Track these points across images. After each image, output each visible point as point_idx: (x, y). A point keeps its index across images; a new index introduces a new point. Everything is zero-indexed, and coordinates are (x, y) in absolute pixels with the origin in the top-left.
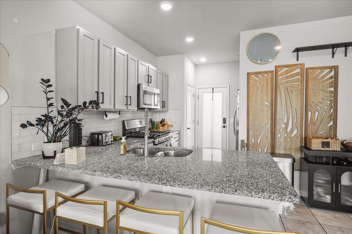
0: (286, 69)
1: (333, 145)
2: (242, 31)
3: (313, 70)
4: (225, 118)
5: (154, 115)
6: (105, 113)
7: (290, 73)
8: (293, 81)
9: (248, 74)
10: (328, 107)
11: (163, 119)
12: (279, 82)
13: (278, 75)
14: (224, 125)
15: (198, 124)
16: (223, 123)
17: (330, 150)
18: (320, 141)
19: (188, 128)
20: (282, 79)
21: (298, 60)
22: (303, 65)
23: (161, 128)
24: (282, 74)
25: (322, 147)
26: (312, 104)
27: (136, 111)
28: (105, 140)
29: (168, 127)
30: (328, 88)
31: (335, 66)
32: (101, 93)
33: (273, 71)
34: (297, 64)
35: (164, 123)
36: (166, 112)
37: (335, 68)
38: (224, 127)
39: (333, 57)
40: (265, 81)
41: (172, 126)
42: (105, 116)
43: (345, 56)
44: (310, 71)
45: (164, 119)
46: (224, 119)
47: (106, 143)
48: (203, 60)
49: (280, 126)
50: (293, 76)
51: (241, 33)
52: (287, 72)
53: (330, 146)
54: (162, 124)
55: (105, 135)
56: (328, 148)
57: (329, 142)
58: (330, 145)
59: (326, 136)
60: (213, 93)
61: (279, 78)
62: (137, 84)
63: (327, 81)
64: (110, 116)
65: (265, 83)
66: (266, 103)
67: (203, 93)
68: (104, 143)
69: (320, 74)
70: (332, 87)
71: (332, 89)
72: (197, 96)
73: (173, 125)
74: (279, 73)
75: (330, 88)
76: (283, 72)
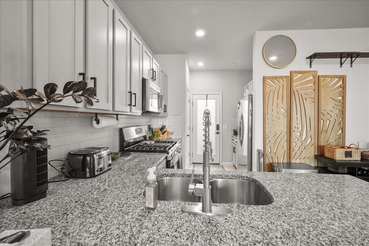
0: (300, 75)
1: (354, 155)
2: (258, 30)
3: (325, 78)
4: (219, 125)
5: (153, 120)
6: (96, 117)
7: (304, 79)
8: (307, 88)
9: (264, 78)
10: (338, 116)
11: (163, 126)
12: (294, 89)
13: (294, 81)
14: (218, 131)
15: (193, 130)
16: (217, 130)
17: (352, 160)
18: (343, 151)
19: (188, 136)
20: (297, 86)
21: (311, 67)
22: (316, 72)
23: (161, 135)
24: (297, 80)
25: (346, 157)
26: (325, 113)
27: (140, 114)
28: (99, 164)
29: (168, 134)
30: (337, 97)
31: (343, 76)
32: (92, 78)
33: (289, 76)
34: (310, 71)
35: (165, 130)
36: (165, 118)
37: (343, 78)
38: (218, 133)
39: (341, 67)
40: (280, 86)
41: (172, 133)
42: (94, 123)
43: (351, 67)
44: (323, 79)
45: (165, 126)
46: (217, 125)
47: (101, 169)
48: (201, 64)
49: (295, 134)
50: (307, 82)
51: (256, 32)
52: (301, 79)
53: (353, 156)
54: (163, 132)
55: (97, 157)
56: (350, 158)
57: (351, 152)
58: (352, 154)
59: (336, 144)
60: (207, 100)
61: (294, 84)
62: (141, 78)
63: (337, 90)
64: (105, 122)
65: (281, 89)
66: (282, 110)
67: (198, 99)
68: (97, 171)
69: (331, 82)
70: (341, 96)
71: (341, 98)
72: (191, 102)
73: (174, 132)
74: (294, 79)
75: (339, 97)
76: (298, 78)
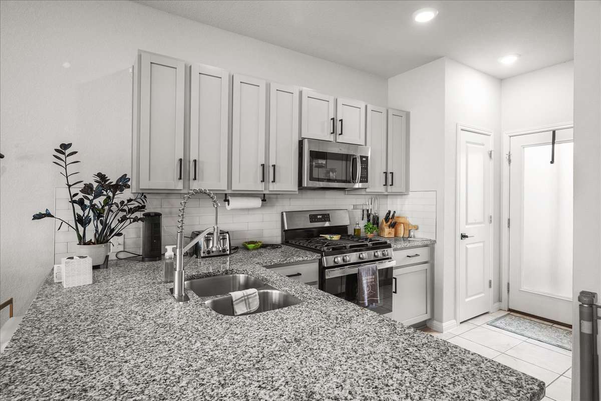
6: (226, 197)
11: (390, 212)
15: (509, 227)
19: (463, 236)
23: (387, 230)
27: (297, 193)
29: (407, 230)
36: (406, 196)
41: (417, 228)
45: (394, 212)
47: (209, 252)
54: (389, 223)
60: (555, 145)
62: (297, 139)
67: (524, 146)
68: (204, 253)
